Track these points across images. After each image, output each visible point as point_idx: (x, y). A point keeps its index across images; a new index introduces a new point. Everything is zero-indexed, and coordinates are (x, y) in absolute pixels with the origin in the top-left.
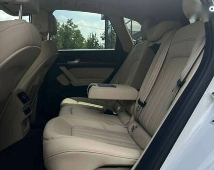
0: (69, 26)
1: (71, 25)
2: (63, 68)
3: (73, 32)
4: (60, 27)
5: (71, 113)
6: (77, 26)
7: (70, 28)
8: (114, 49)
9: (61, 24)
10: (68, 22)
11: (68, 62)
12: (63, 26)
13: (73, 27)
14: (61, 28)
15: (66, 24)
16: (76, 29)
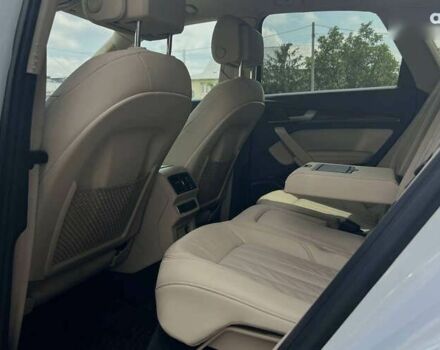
0: (363, 39)
1: (367, 36)
2: (280, 131)
3: (372, 49)
4: (344, 41)
5: (256, 220)
6: (381, 37)
7: (365, 43)
8: (394, 87)
9: (346, 37)
10: (362, 31)
11: (291, 118)
12: (350, 39)
13: (372, 40)
14: (345, 45)
15: (356, 34)
16: (379, 43)
